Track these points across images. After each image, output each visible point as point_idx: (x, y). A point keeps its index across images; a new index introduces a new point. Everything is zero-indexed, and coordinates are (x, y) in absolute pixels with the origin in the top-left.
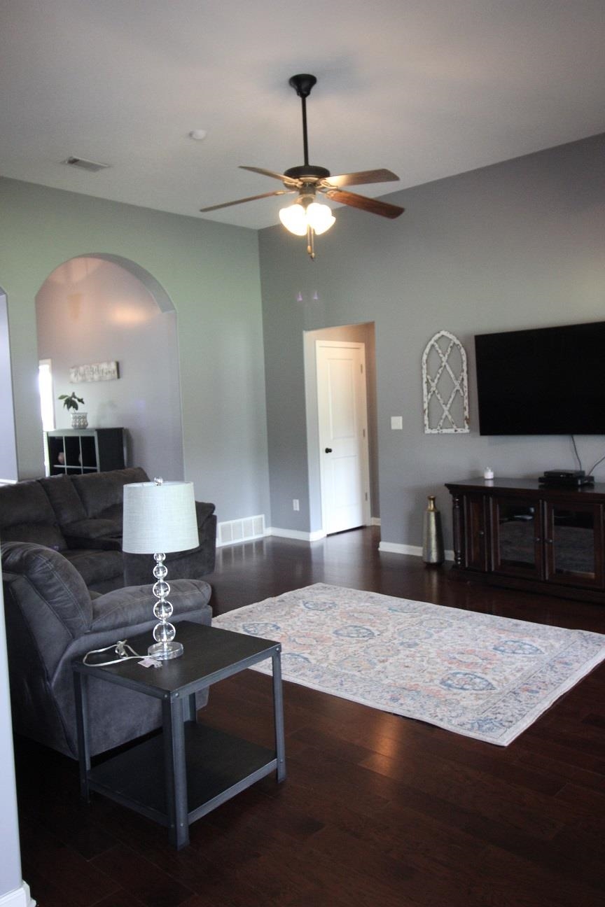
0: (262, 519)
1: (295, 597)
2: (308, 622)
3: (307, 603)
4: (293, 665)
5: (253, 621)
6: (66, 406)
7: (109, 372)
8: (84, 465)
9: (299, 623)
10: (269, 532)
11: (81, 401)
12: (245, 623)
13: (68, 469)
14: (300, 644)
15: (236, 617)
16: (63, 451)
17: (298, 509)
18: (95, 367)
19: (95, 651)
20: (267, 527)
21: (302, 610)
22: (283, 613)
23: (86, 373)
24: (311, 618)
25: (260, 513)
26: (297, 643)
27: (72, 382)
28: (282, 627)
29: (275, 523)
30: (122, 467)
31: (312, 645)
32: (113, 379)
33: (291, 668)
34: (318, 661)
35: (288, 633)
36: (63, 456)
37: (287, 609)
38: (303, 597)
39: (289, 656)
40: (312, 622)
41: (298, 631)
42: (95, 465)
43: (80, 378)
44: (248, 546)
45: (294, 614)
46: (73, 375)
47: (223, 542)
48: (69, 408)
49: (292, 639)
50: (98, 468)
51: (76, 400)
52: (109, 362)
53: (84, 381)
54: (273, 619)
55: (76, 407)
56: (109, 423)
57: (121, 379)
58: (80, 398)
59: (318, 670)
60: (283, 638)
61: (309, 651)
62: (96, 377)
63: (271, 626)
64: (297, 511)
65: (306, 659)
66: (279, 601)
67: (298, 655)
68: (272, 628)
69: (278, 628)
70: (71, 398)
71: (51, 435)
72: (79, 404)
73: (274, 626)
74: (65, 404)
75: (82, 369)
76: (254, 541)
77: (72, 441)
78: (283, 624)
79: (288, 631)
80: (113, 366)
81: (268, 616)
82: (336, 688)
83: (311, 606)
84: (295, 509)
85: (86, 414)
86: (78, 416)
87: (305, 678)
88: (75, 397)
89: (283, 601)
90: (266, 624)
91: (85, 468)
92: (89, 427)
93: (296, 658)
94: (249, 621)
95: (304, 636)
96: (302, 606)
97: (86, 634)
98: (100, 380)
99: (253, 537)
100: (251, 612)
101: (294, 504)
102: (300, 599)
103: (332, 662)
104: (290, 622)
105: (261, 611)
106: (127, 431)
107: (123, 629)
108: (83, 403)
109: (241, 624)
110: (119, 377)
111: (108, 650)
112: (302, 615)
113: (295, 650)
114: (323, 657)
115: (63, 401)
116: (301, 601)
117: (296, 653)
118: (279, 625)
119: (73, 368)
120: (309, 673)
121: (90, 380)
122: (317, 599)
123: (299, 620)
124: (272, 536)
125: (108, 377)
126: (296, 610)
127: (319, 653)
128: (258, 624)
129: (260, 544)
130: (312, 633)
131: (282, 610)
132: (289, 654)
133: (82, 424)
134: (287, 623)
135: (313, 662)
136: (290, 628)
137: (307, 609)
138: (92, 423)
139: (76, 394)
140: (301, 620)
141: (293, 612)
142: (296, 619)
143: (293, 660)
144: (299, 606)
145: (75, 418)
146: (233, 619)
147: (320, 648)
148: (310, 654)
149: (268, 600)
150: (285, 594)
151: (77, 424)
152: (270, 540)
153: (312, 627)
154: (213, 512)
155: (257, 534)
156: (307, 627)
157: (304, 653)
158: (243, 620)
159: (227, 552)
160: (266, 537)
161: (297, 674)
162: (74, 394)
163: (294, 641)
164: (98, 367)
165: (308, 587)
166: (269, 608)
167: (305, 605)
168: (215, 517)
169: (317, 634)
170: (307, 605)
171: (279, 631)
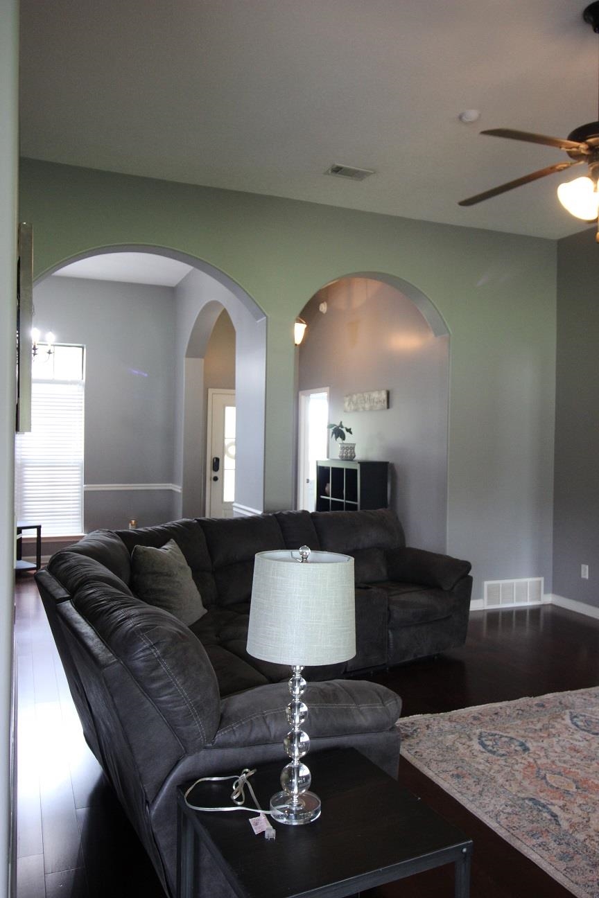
0: (540, 582)
1: (561, 703)
2: (571, 749)
3: (576, 717)
4: (532, 822)
5: (495, 729)
6: (334, 435)
7: (380, 401)
8: (346, 500)
9: (558, 749)
10: (549, 599)
11: (349, 431)
12: (483, 730)
13: (332, 501)
14: (551, 786)
15: (475, 718)
16: (329, 482)
17: (587, 577)
18: (366, 396)
19: (208, 779)
20: (546, 592)
21: (567, 727)
22: (539, 726)
23: (359, 402)
24: (578, 743)
25: (538, 574)
26: (547, 782)
27: (345, 411)
28: (532, 749)
29: (556, 589)
30: (385, 505)
31: (568, 792)
32: (382, 409)
33: (529, 827)
34: (571, 826)
35: (539, 762)
36: (329, 487)
37: (545, 721)
38: (573, 706)
39: (531, 803)
40: (578, 751)
41: (553, 762)
42: (356, 501)
43: (353, 407)
44: (520, 613)
45: (553, 731)
46: (346, 404)
47: (488, 604)
48: (336, 437)
49: (543, 773)
50: (358, 503)
51: (344, 430)
52: (379, 391)
53: (356, 410)
54: (522, 732)
55: (343, 438)
56: (375, 455)
57: (389, 410)
58: (348, 428)
59: (568, 844)
60: (529, 769)
61: (561, 803)
62: (367, 406)
63: (517, 743)
64: (585, 579)
65: (554, 816)
66: (538, 705)
67: (544, 806)
68: (518, 748)
69: (526, 749)
70: (338, 427)
71: (320, 465)
72: (347, 434)
73: (522, 745)
74: (333, 433)
75: (355, 397)
76: (528, 609)
77: (337, 472)
78: (535, 744)
79: (540, 758)
80: (384, 396)
81: (517, 724)
82: (589, 890)
83: (579, 723)
84: (583, 576)
85: (354, 444)
86: (345, 446)
87: (545, 854)
88: (342, 427)
89: (543, 706)
90: (512, 739)
91: (347, 501)
92: (356, 458)
93: (540, 811)
94: (489, 729)
95: (560, 773)
96: (568, 721)
97: (206, 748)
98: (371, 409)
99: (528, 603)
100: (496, 714)
101: (583, 571)
102: (567, 707)
103: (593, 834)
104: (545, 744)
105: (509, 716)
106: (392, 465)
107: (263, 747)
108: (351, 433)
109: (478, 732)
110: (388, 407)
111: (225, 780)
112: (565, 735)
113: (541, 795)
114: (580, 820)
115: (331, 430)
116: (567, 711)
117: (543, 801)
118: (529, 745)
119: (347, 396)
120: (553, 845)
121: (361, 410)
122: (592, 713)
123: (558, 742)
124: (551, 605)
125: (379, 406)
126: (558, 726)
127: (577, 810)
128: (502, 736)
129: (535, 612)
130: (573, 770)
131: (539, 721)
132: (531, 799)
133: (349, 455)
134: (540, 744)
135: (565, 825)
136: (542, 754)
137: (574, 727)
138: (360, 455)
139: (343, 424)
140: (562, 743)
141: (553, 727)
142: (555, 740)
143: (535, 813)
144: (563, 719)
145: (343, 448)
146: (471, 720)
147: (580, 801)
148: (563, 808)
149: (523, 700)
150: (549, 696)
151: (344, 455)
152: (549, 609)
153: (575, 761)
154: (468, 572)
155: (531, 600)
156: (567, 757)
157: (552, 804)
158: (482, 724)
159: (494, 618)
160: (544, 605)
161: (534, 841)
162: (341, 422)
163: (544, 778)
164: (370, 396)
165: (582, 690)
166: (521, 713)
167: (571, 719)
168: (471, 579)
169: (581, 774)
170: (575, 719)
171: (525, 755)
